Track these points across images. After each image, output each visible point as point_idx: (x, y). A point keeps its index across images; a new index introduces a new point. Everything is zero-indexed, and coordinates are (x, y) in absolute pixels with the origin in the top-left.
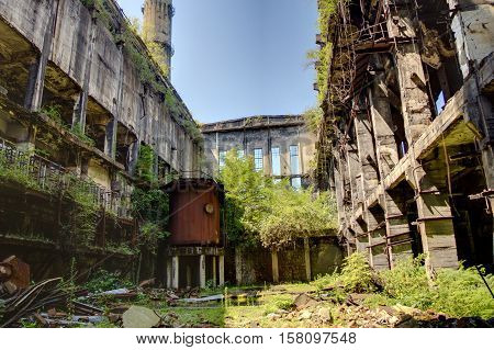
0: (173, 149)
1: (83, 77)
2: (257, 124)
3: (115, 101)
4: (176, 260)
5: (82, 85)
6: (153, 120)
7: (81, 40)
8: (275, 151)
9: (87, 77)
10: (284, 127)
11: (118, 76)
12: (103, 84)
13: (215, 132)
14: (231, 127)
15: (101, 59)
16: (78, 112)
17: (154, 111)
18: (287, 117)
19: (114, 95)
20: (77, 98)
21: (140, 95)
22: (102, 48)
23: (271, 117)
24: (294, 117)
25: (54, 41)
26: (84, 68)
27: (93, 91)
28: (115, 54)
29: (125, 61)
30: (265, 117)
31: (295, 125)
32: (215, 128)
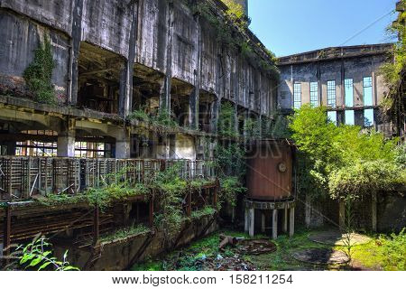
0: (250, 93)
1: (165, 64)
2: (331, 56)
3: (195, 73)
4: (252, 211)
5: (165, 71)
6: (232, 74)
7: (161, 29)
8: (348, 82)
9: (169, 62)
10: (359, 58)
11: (197, 47)
12: (184, 62)
13: (289, 65)
14: (305, 59)
15: (179, 39)
16: (164, 95)
17: (232, 65)
18: (362, 47)
19: (195, 67)
20: (162, 82)
21: (219, 55)
22: (180, 27)
23: (345, 48)
24: (369, 47)
25: (138, 43)
26: (166, 54)
27: (175, 72)
28: (193, 27)
29: (203, 30)
30: (339, 48)
31: (370, 56)
32: (290, 61)
